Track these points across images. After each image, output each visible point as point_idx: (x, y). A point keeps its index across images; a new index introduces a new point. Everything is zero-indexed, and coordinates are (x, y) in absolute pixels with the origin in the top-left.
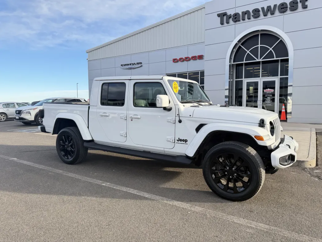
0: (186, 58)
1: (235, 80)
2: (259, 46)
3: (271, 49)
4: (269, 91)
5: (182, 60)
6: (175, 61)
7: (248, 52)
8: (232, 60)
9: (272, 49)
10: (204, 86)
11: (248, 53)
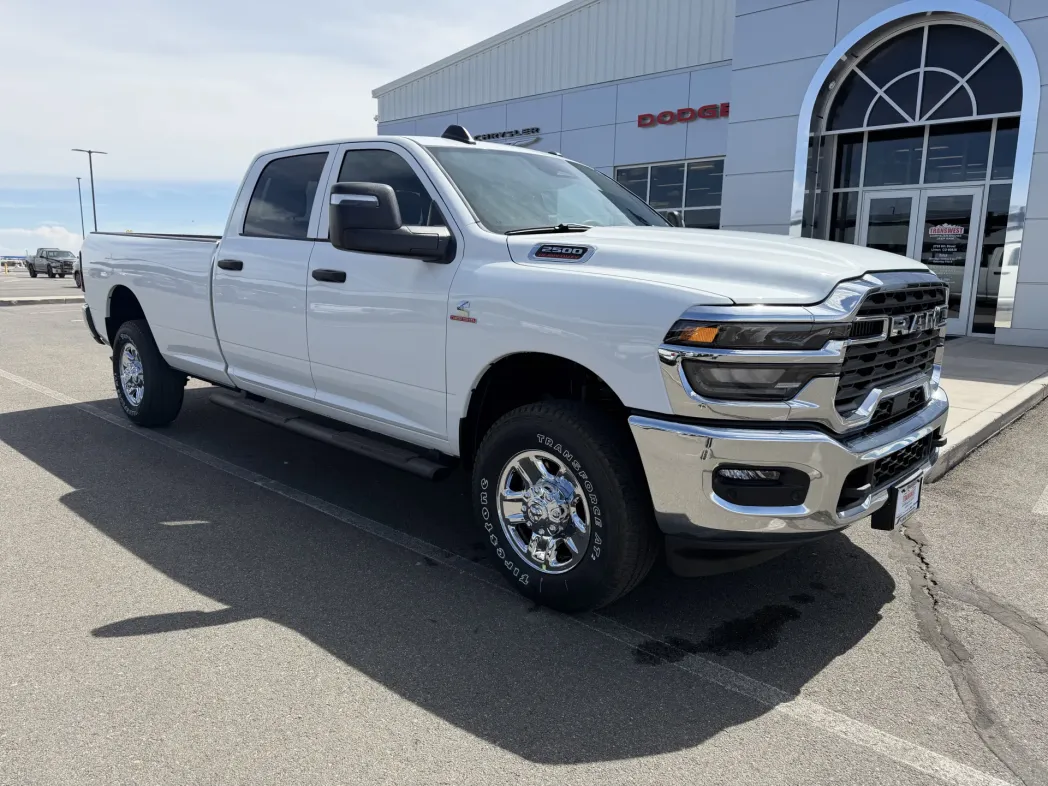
0: (682, 112)
1: (832, 190)
2: (922, 70)
3: (962, 82)
4: (946, 231)
5: (668, 118)
6: (645, 121)
7: (880, 92)
8: (824, 123)
9: (967, 82)
10: (719, 210)
11: (881, 97)
